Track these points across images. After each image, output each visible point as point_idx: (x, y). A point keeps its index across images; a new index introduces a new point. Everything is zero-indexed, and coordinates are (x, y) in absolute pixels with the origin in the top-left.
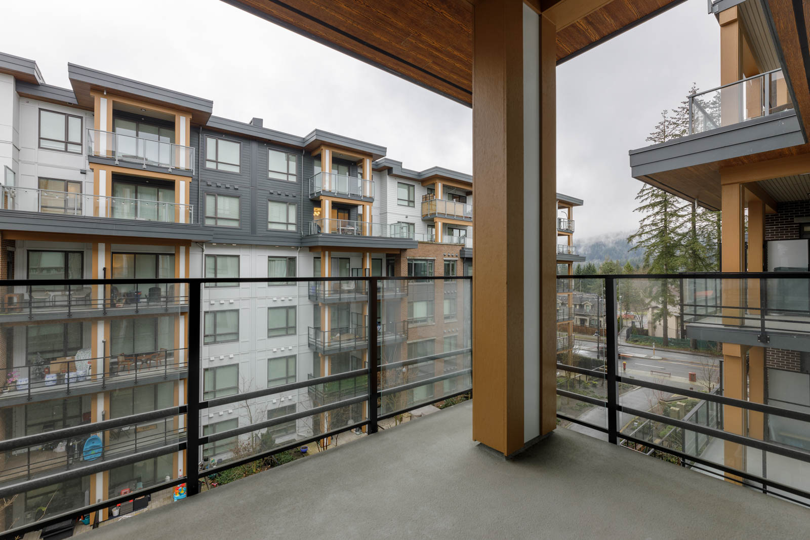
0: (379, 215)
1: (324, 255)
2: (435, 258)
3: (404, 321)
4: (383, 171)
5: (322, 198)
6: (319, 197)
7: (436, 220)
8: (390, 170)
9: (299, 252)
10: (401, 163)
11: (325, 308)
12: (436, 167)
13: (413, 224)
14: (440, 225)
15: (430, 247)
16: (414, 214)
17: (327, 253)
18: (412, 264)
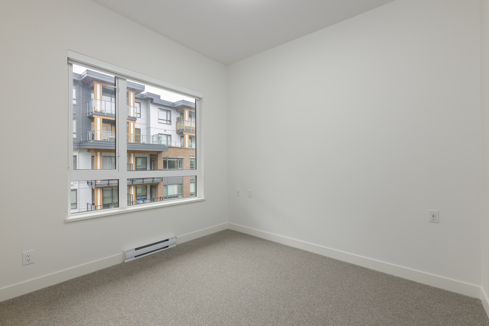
0: (146, 129)
1: (97, 155)
2: (184, 157)
3: (161, 197)
4: (147, 100)
5: (94, 116)
6: (92, 115)
7: (184, 133)
8: (152, 100)
9: (79, 152)
10: (160, 96)
11: (97, 190)
12: (183, 100)
13: (170, 136)
14: (187, 137)
15: (180, 151)
16: (171, 129)
17: (99, 153)
18: (166, 161)
